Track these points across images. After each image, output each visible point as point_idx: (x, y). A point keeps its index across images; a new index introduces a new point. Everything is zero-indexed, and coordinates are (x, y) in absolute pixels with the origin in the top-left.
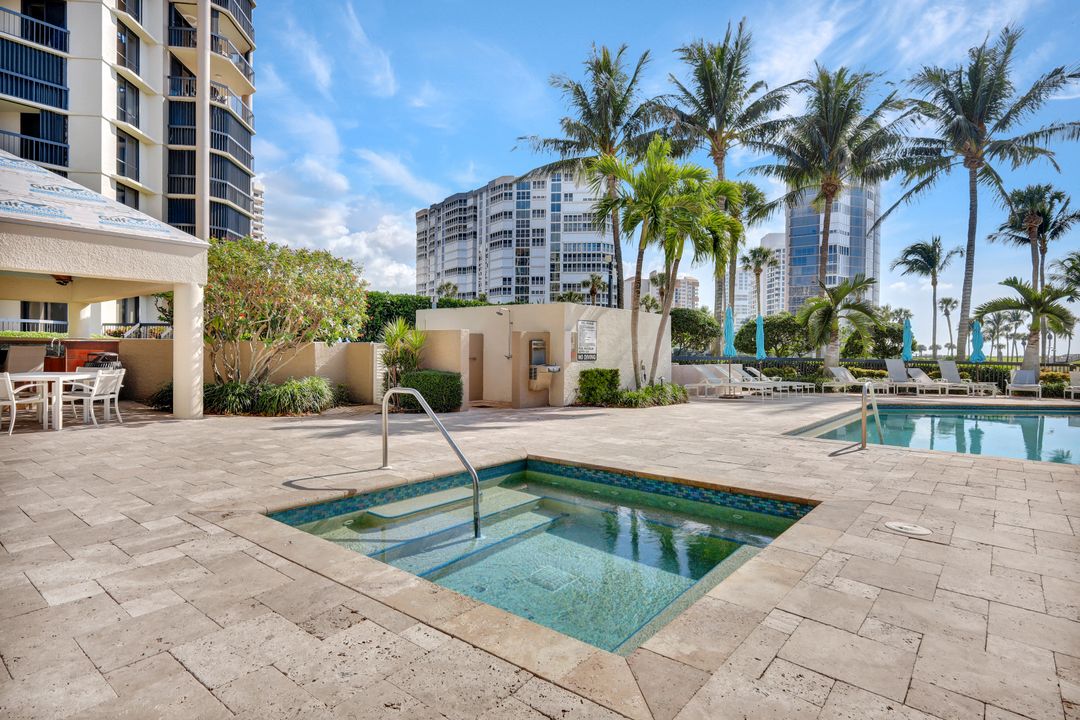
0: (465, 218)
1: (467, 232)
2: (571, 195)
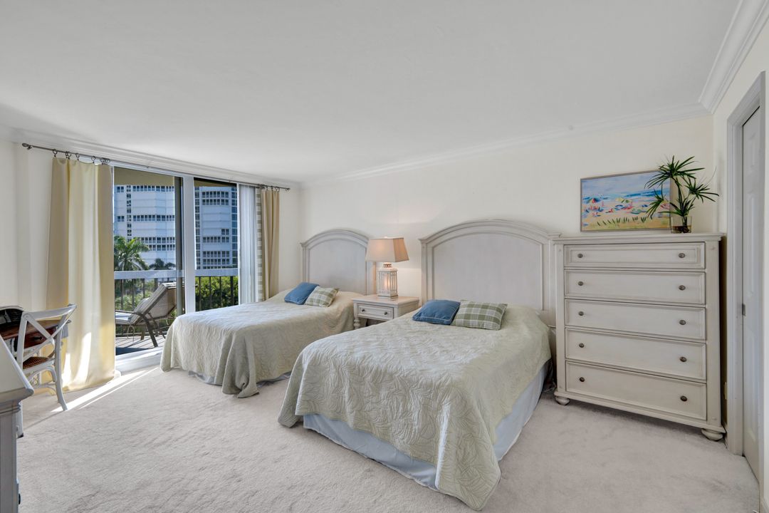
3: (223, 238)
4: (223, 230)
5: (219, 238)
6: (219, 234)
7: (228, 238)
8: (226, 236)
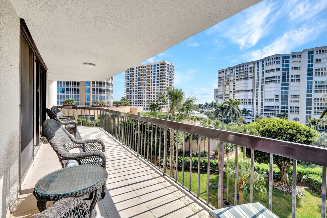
0: (247, 72)
1: (248, 77)
2: (320, 60)
3: (276, 99)
4: (276, 96)
5: (273, 99)
6: (273, 97)
7: (278, 99)
8: (277, 98)
